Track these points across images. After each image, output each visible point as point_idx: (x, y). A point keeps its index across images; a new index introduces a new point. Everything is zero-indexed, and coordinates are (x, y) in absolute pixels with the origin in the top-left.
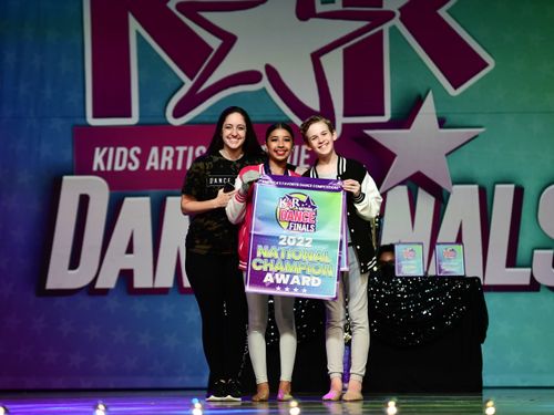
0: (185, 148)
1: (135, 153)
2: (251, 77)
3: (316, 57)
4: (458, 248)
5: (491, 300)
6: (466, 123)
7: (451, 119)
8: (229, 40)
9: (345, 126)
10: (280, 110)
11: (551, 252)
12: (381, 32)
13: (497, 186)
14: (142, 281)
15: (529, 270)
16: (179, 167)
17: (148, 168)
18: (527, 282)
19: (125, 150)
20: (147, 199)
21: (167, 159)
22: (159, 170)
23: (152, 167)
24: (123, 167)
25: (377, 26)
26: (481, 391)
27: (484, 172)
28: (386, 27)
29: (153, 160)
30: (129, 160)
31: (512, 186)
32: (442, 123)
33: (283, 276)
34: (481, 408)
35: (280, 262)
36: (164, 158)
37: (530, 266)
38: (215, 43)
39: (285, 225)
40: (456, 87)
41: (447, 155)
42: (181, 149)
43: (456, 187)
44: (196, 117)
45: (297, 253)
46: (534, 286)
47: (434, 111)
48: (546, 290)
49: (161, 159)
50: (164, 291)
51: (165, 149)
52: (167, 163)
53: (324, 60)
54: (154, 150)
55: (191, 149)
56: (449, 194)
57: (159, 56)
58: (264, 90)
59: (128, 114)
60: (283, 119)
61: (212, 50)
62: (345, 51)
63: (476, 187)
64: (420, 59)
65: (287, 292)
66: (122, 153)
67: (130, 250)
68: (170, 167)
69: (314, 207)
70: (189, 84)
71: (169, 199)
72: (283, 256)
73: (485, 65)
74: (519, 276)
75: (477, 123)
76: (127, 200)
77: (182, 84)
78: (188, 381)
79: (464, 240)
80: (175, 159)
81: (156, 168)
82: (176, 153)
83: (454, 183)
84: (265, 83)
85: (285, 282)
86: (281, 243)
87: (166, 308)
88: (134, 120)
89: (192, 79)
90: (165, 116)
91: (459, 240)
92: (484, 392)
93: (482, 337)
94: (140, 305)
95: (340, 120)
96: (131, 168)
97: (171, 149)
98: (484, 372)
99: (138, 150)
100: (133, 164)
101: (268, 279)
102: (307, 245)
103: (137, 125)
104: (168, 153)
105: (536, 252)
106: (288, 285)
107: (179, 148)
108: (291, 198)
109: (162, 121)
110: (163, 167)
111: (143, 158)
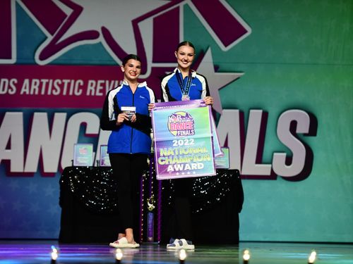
0: (47, 80)
1: (14, 82)
2: (92, 35)
3: (135, 23)
4: (226, 150)
5: (246, 185)
6: (233, 69)
7: (223, 66)
8: (78, 10)
9: (153, 69)
10: (111, 57)
11: (285, 154)
12: (178, 8)
13: (251, 111)
14: (16, 167)
15: (270, 166)
16: (43, 93)
17: (22, 93)
18: (269, 173)
19: (7, 80)
20: (21, 114)
21: (35, 87)
22: (30, 94)
23: (25, 93)
24: (5, 92)
25: (176, 4)
26: (238, 244)
27: (243, 102)
28: (181, 5)
29: (25, 88)
30: (10, 87)
31: (261, 111)
32: (217, 69)
33: (179, 166)
34: (238, 255)
35: (175, 157)
36: (33, 87)
37: (271, 163)
38: (68, 11)
39: (175, 133)
40: (226, 45)
41: (219, 89)
42: (44, 81)
43: (224, 110)
44: (55, 60)
45: (186, 150)
46: (273, 176)
47: (211, 61)
48: (281, 179)
49: (31, 87)
50: (30, 174)
51: (34, 81)
52: (35, 90)
53: (140, 25)
54: (26, 82)
55: (51, 81)
56: (220, 115)
57: (30, 19)
58: (100, 43)
59: (9, 57)
60: (112, 63)
61: (66, 16)
62: (155, 19)
63: (237, 111)
64: (203, 26)
65: (183, 176)
66: (4, 82)
67: (8, 147)
68: (37, 93)
69: (191, 119)
70: (50, 38)
71: (36, 114)
72: (177, 153)
73: (245, 32)
74: (264, 170)
75: (239, 69)
76: (7, 113)
77: (46, 38)
78: (46, 235)
79: (229, 145)
80: (40, 87)
81: (27, 93)
82: (41, 84)
83: (223, 108)
84: (101, 39)
85: (181, 169)
86: (174, 145)
87: (32, 186)
88: (13, 61)
89: (52, 34)
90: (34, 59)
91: (226, 145)
92: (240, 244)
93: (240, 208)
94: (15, 183)
95: (150, 65)
96: (10, 92)
97: (38, 81)
98: (240, 231)
99: (16, 81)
100: (12, 90)
101: (170, 169)
102: (191, 143)
103: (15, 64)
104: (36, 83)
105: (275, 154)
106: (184, 171)
107: (43, 80)
108: (176, 115)
109: (32, 61)
110: (32, 93)
111: (19, 86)
